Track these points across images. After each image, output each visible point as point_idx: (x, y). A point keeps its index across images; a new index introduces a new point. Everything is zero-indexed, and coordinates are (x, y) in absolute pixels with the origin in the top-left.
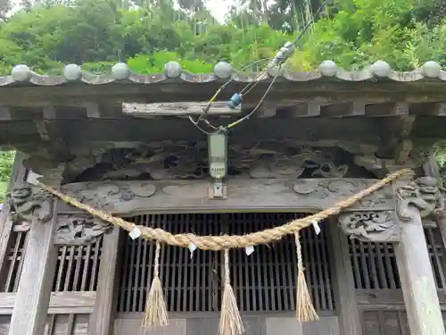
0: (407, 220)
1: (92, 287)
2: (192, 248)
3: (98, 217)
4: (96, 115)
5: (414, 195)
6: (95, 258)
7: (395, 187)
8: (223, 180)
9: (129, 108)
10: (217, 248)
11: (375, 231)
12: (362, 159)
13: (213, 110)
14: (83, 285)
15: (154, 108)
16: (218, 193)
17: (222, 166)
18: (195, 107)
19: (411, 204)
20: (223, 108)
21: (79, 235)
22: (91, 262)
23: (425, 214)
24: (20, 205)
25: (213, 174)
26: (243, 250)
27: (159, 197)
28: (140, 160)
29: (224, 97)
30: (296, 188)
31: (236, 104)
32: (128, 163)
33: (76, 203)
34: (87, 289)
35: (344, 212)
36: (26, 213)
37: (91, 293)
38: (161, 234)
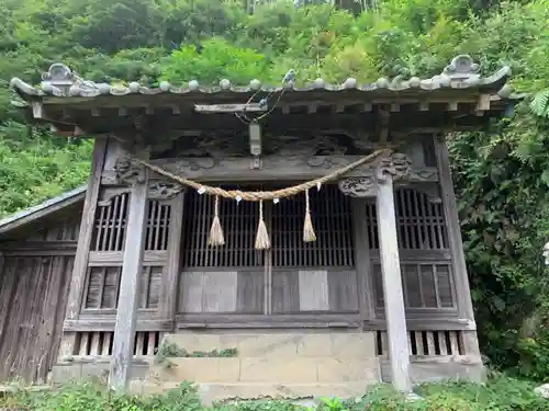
0: (382, 182)
1: (163, 247)
2: (239, 199)
3: (176, 181)
4: (179, 112)
5: (388, 166)
6: (164, 226)
7: (377, 161)
8: (260, 157)
9: (199, 108)
10: (255, 199)
11: (361, 190)
12: (357, 142)
13: (248, 109)
14: (156, 246)
15: (214, 108)
16: (256, 165)
17: (259, 146)
18: (239, 107)
19: (386, 172)
20: (255, 108)
21: (164, 192)
22: (161, 229)
23: (395, 178)
24: (123, 173)
25: (253, 152)
26: (272, 201)
27: (216, 169)
28: (202, 143)
29: (256, 100)
30: (310, 162)
31: (262, 105)
32: (194, 146)
33: (161, 171)
34: (159, 248)
35: (341, 177)
36: (128, 178)
37: (162, 251)
38: (218, 191)
